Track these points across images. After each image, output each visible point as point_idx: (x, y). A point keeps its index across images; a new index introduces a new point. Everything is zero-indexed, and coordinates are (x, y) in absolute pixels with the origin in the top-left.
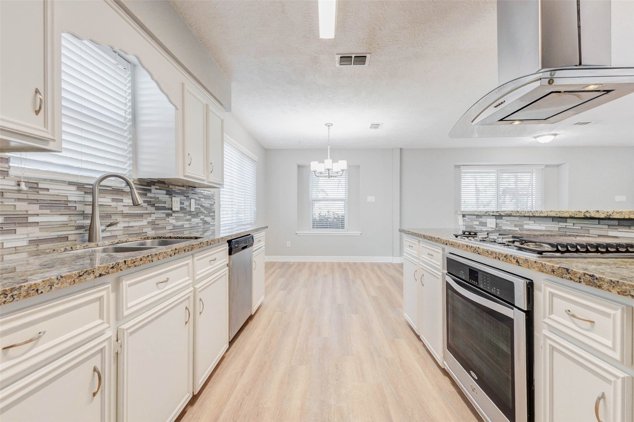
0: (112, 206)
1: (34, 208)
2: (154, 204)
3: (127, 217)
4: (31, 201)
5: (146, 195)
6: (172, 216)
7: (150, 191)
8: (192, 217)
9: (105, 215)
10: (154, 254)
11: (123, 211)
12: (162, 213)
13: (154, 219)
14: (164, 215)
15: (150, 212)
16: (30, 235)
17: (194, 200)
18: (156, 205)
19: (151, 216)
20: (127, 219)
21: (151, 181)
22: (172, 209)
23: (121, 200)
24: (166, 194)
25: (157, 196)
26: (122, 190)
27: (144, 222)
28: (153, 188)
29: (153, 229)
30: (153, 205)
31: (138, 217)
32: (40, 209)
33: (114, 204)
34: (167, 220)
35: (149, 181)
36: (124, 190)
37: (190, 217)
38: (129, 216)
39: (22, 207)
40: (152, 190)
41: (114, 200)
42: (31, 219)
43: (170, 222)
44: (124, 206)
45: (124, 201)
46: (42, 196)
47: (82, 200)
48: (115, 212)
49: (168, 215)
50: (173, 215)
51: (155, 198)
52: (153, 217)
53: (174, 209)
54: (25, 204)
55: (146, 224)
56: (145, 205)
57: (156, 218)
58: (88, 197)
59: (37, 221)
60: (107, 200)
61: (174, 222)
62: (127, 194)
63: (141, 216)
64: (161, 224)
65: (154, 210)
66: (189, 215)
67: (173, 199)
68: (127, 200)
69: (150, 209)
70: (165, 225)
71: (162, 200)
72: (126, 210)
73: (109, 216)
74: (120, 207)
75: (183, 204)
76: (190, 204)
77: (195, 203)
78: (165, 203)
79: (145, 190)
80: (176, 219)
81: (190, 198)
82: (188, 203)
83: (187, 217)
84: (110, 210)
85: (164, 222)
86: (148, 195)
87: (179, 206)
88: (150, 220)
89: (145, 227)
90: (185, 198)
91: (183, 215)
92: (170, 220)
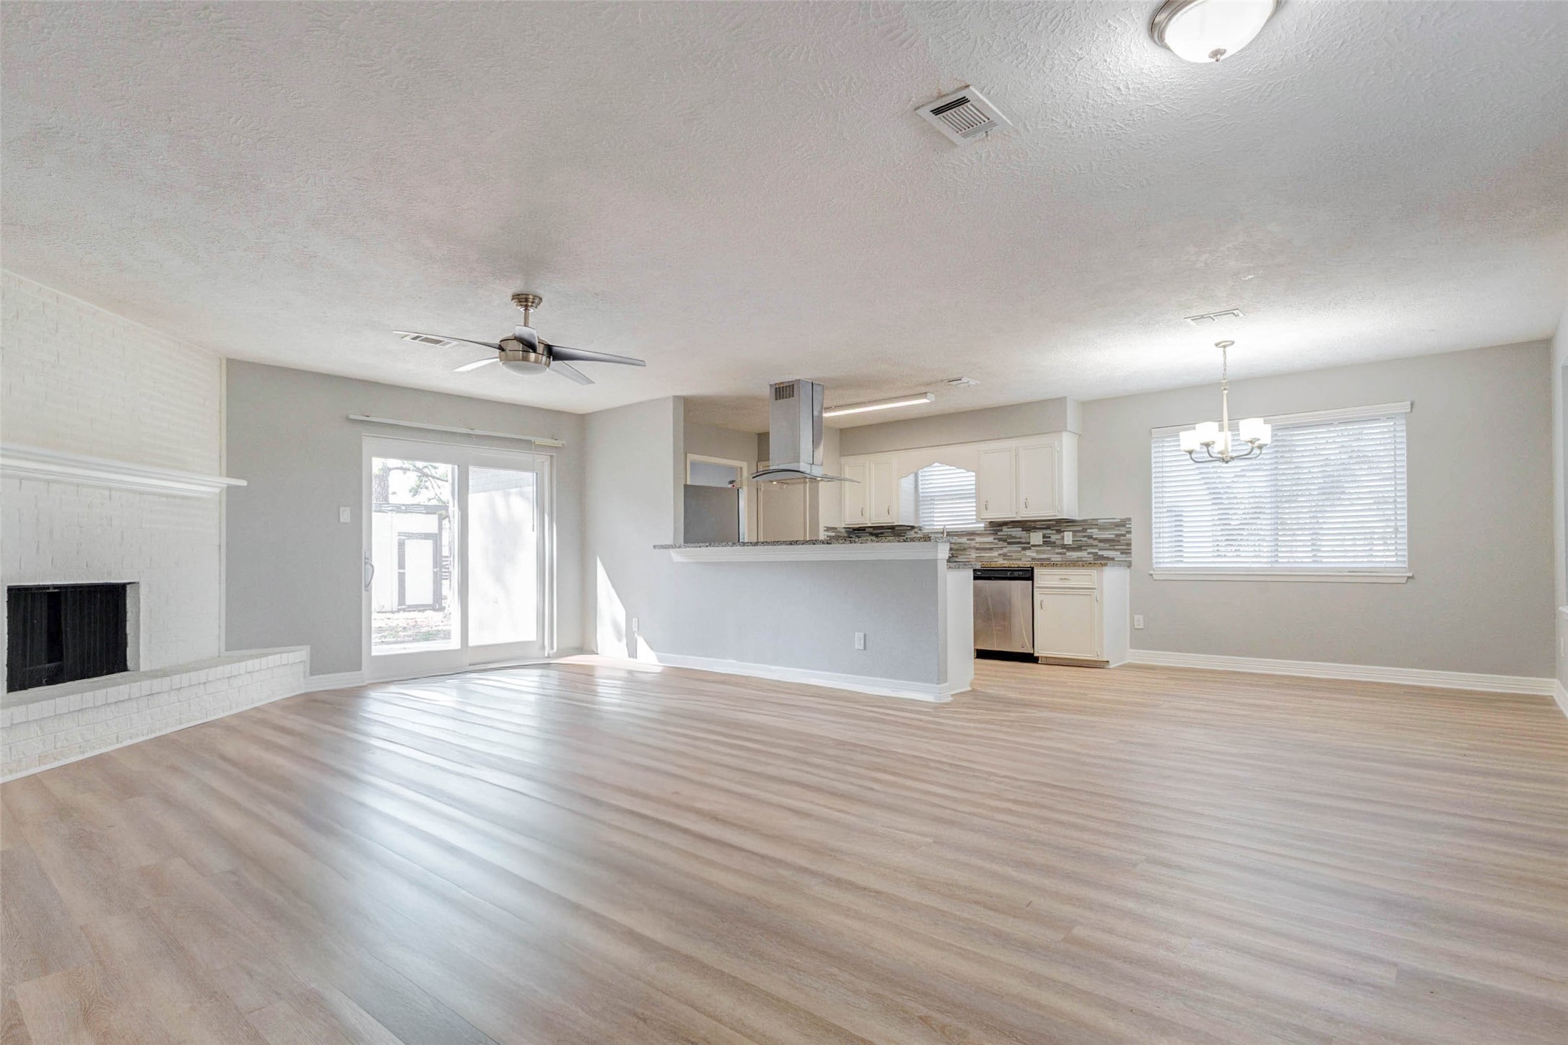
5: (997, 534)
7: (1001, 530)
8: (1068, 551)
12: (1017, 547)
14: (1020, 549)
17: (1071, 533)
18: (1008, 541)
19: (1002, 550)
20: (978, 551)
21: (1004, 523)
22: (1029, 543)
23: (974, 539)
24: (1022, 531)
25: (1011, 533)
26: (975, 532)
27: (995, 554)
28: (1004, 527)
29: (1004, 560)
30: (1005, 541)
31: (987, 550)
33: (968, 542)
34: (1022, 552)
35: (1001, 523)
37: (1065, 550)
38: (981, 549)
41: (968, 540)
43: (1026, 555)
49: (1024, 549)
50: (1032, 548)
51: (1008, 535)
52: (1005, 550)
53: (1032, 543)
55: (997, 555)
56: (996, 541)
57: (1008, 551)
60: (964, 540)
61: (1034, 555)
62: (979, 534)
63: (991, 549)
64: (1015, 555)
65: (1005, 544)
66: (1062, 549)
67: (1032, 534)
68: (978, 539)
69: (1001, 544)
70: (1020, 557)
71: (1018, 536)
72: (978, 546)
73: (965, 549)
74: (973, 544)
75: (1050, 537)
76: (1063, 537)
77: (1073, 536)
78: (1020, 538)
79: (995, 530)
80: (1038, 552)
81: (1063, 531)
82: (1058, 537)
83: (1057, 551)
84: (966, 546)
85: (1019, 554)
86: (999, 533)
87: (1042, 540)
88: (1001, 552)
89: (995, 557)
90: (1054, 532)
91: (1049, 548)
92: (1028, 553)
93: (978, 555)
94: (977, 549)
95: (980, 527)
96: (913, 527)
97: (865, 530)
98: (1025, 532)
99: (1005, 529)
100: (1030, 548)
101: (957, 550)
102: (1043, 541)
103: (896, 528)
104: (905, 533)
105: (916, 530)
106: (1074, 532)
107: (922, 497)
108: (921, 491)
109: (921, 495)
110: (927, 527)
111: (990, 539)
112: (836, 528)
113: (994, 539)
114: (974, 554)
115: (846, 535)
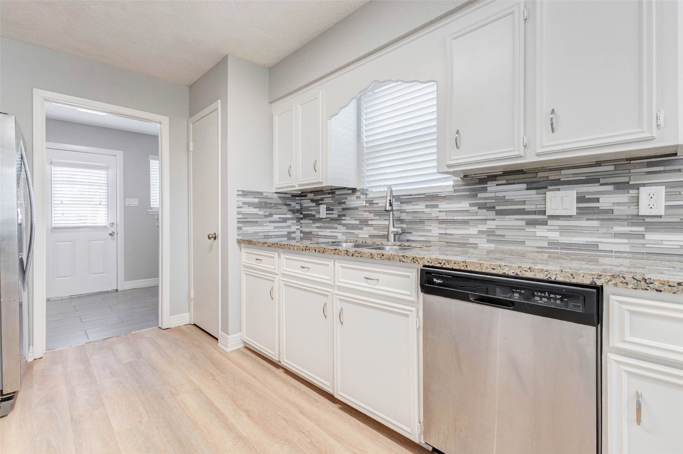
0: (425, 212)
1: (371, 216)
2: (494, 207)
3: (444, 224)
4: (370, 212)
6: (547, 225)
7: (484, 190)
8: (647, 230)
9: (418, 220)
10: (291, 244)
11: (438, 217)
12: (516, 219)
13: (494, 227)
14: (523, 223)
15: (485, 218)
16: (370, 232)
17: (663, 188)
18: (497, 208)
19: (486, 223)
20: (444, 226)
21: (487, 176)
22: (544, 213)
23: (436, 206)
24: (527, 189)
25: (500, 194)
26: (438, 195)
27: (473, 231)
28: (489, 184)
29: (489, 241)
30: (491, 208)
31: (459, 223)
32: (374, 216)
33: (428, 210)
34: (527, 230)
35: (486, 177)
36: (439, 195)
37: (642, 229)
38: (446, 222)
39: (366, 215)
40: (488, 188)
41: (427, 206)
42: (370, 222)
43: (537, 235)
44: (440, 211)
45: (440, 206)
46: (375, 208)
47: (399, 209)
48: (429, 218)
49: (534, 223)
50: (550, 222)
51: (496, 198)
52: (491, 225)
53: (548, 213)
54: (367, 213)
55: (476, 233)
56: (475, 208)
57: (496, 226)
58: (404, 206)
59: (372, 224)
60: (420, 207)
61: (555, 236)
62: (445, 198)
63: (466, 222)
64: (510, 235)
65: (492, 214)
66: (633, 224)
67: (550, 195)
68: (443, 206)
69: (484, 214)
70: (522, 239)
71: (517, 199)
72: (442, 216)
73: (422, 222)
74: (434, 213)
75: (597, 200)
76: (636, 201)
77: (668, 196)
78: (524, 203)
79: (473, 190)
80: (563, 230)
81: (637, 187)
82: (623, 197)
83: (617, 229)
84: (424, 216)
85: (521, 233)
86: (480, 195)
87: (575, 205)
88: (484, 228)
89: (471, 236)
90: (610, 188)
91: (596, 223)
92: (540, 231)
93: (443, 232)
94: (442, 222)
95: (446, 187)
96: (354, 190)
97: (306, 196)
98: (534, 192)
99: (492, 187)
100: (545, 223)
101: (410, 222)
102: (578, 208)
103: (337, 192)
104: (346, 198)
105: (358, 194)
106: (668, 185)
107: (367, 148)
108: (365, 140)
109: (365, 145)
110: (374, 190)
111: (464, 205)
112: (261, 193)
113: (471, 205)
114: (435, 231)
115: (280, 201)
